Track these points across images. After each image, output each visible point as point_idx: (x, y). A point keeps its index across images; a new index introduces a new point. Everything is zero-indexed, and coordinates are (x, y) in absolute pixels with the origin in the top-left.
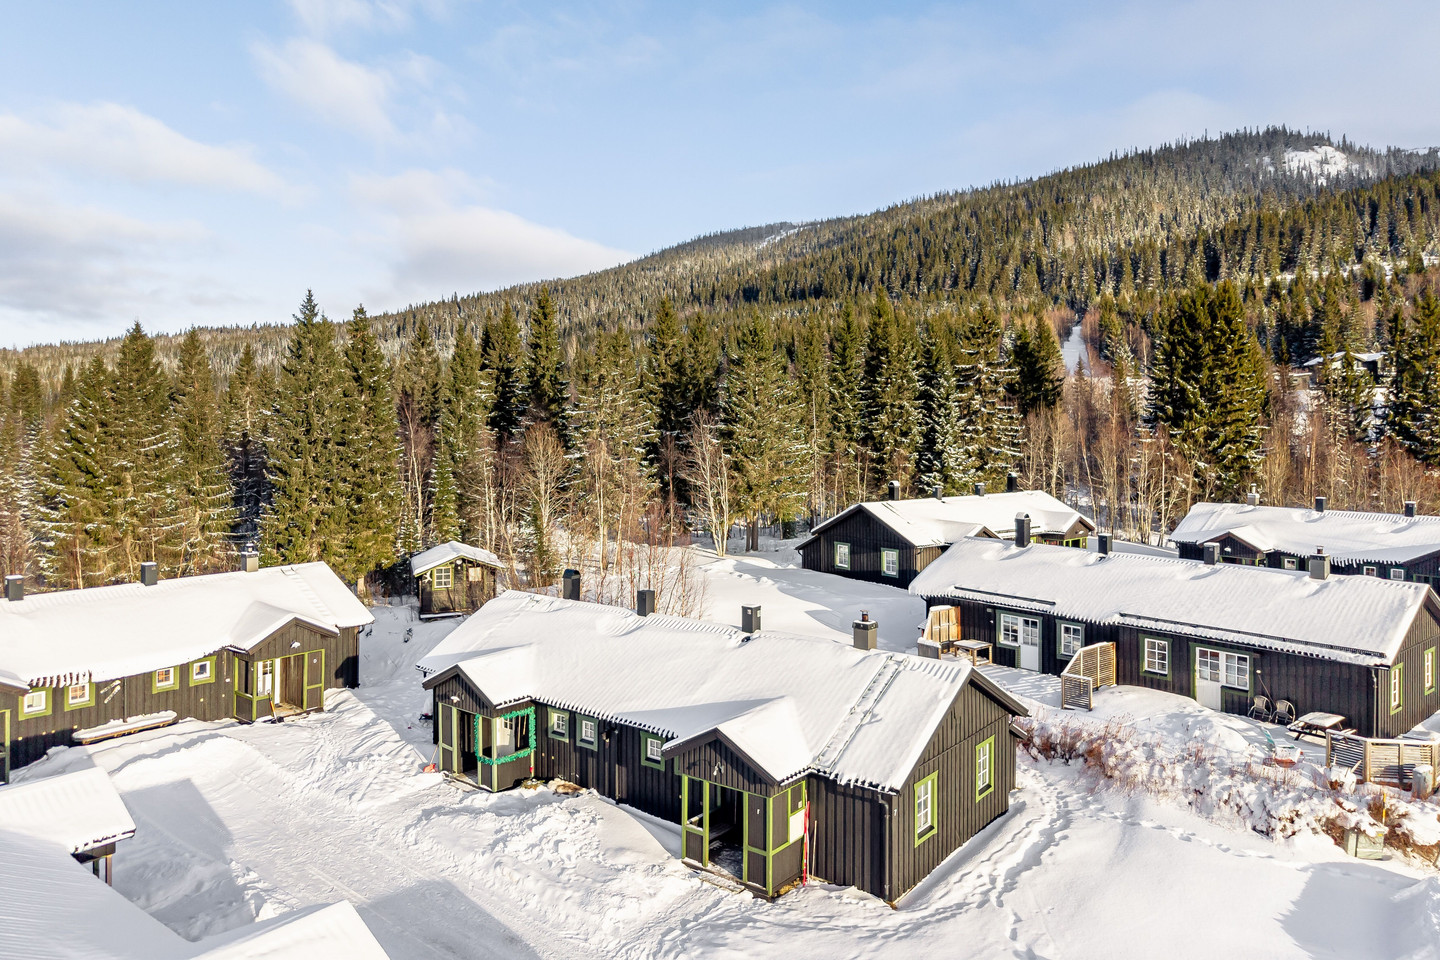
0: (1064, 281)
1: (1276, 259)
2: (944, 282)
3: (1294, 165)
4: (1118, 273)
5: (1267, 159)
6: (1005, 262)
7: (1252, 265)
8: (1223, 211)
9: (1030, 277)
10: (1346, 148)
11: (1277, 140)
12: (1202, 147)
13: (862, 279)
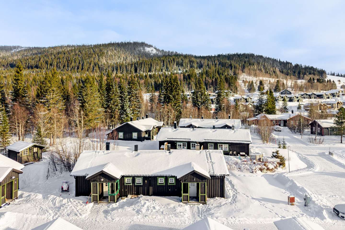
0: (105, 70)
1: (148, 70)
2: (75, 68)
3: (147, 50)
4: (117, 70)
5: (142, 48)
6: (90, 64)
7: (143, 70)
8: (136, 58)
9: (96, 68)
10: (155, 48)
11: (143, 44)
12: (129, 44)
13: (51, 65)
